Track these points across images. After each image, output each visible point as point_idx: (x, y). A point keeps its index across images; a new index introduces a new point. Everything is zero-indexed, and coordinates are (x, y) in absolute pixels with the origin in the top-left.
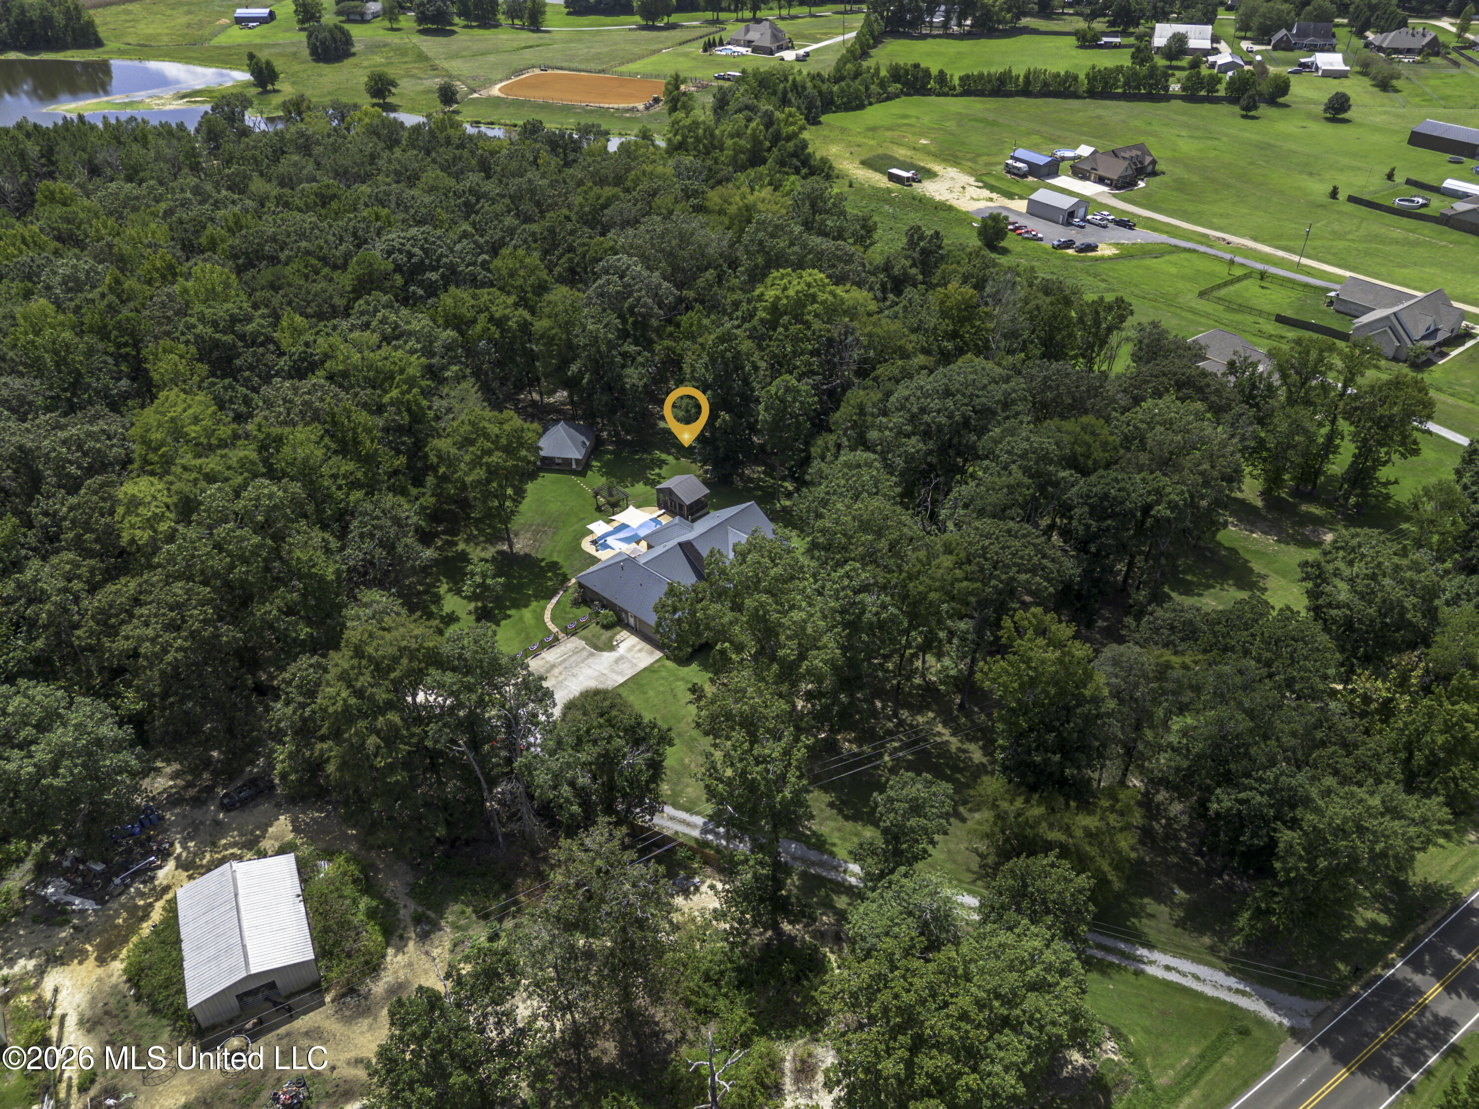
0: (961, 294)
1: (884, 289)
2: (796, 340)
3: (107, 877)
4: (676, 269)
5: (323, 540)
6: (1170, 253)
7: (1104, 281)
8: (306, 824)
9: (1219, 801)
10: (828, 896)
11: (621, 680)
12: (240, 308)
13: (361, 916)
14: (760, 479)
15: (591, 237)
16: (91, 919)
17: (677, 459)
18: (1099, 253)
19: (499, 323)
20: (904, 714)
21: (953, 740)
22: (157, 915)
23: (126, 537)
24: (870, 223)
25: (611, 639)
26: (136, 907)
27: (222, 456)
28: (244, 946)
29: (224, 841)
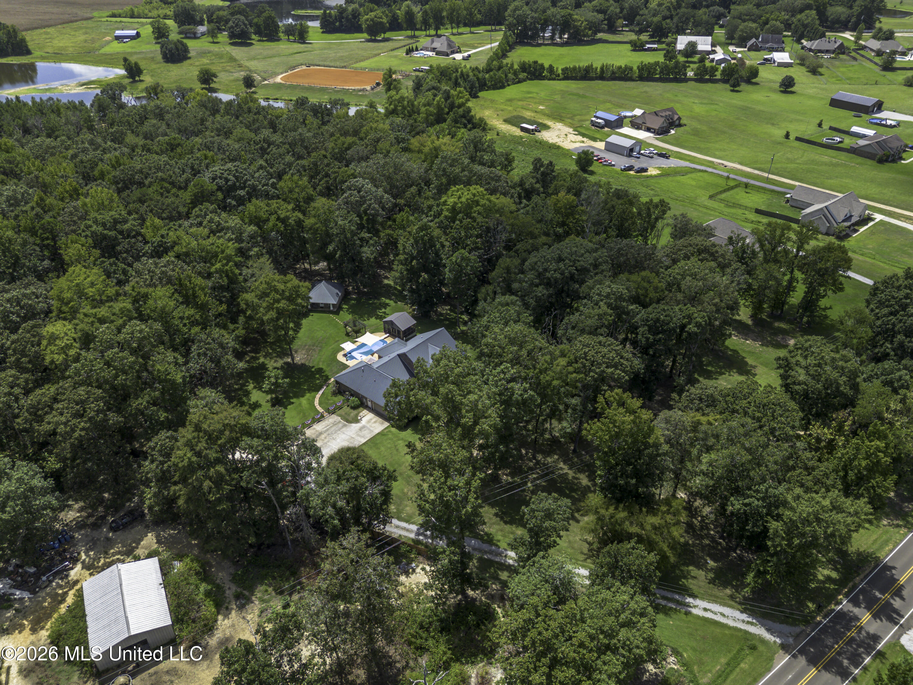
0: (566, 199)
1: (520, 197)
2: (467, 229)
3: (37, 576)
4: (392, 186)
5: (174, 358)
6: (691, 172)
7: (652, 190)
8: (165, 538)
9: (733, 505)
10: (495, 572)
11: (363, 441)
12: (120, 215)
13: (201, 596)
14: (447, 314)
15: (339, 168)
16: (27, 604)
17: (396, 302)
18: (649, 173)
19: (284, 221)
20: (540, 457)
21: (570, 472)
22: (70, 599)
23: (48, 359)
24: (511, 157)
25: (357, 415)
26: (57, 594)
27: (109, 307)
28: (126, 618)
29: (112, 551)
